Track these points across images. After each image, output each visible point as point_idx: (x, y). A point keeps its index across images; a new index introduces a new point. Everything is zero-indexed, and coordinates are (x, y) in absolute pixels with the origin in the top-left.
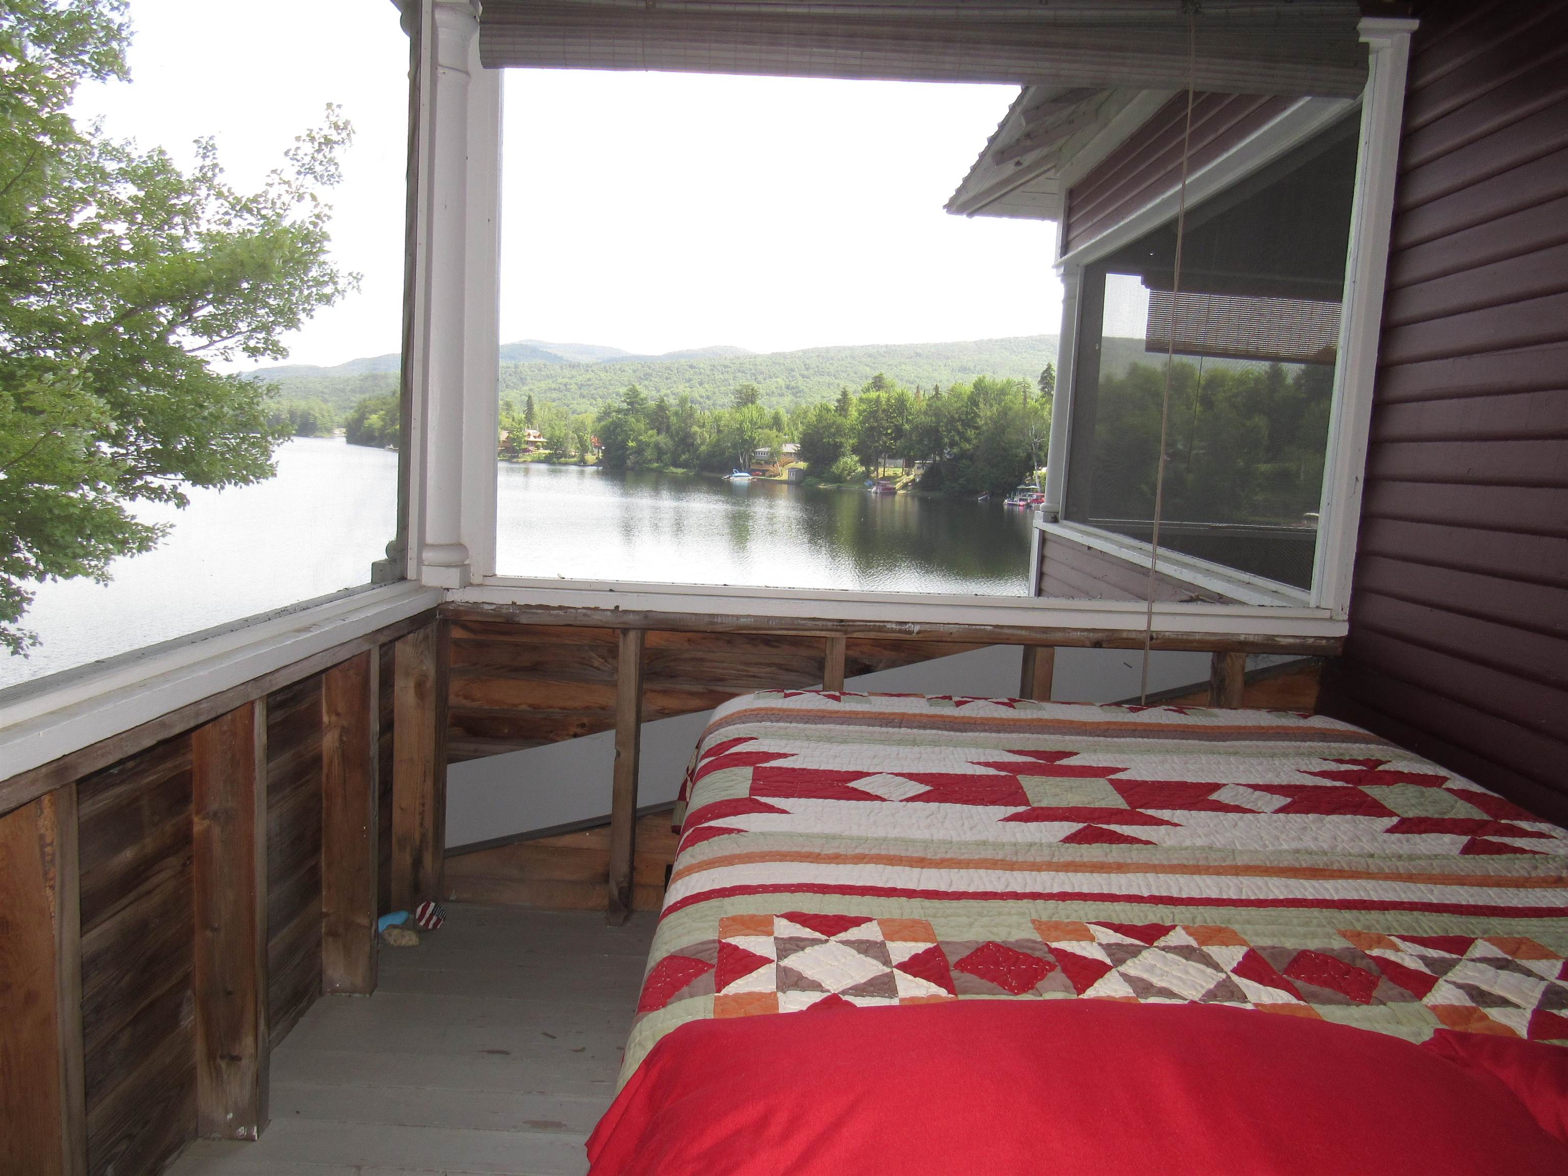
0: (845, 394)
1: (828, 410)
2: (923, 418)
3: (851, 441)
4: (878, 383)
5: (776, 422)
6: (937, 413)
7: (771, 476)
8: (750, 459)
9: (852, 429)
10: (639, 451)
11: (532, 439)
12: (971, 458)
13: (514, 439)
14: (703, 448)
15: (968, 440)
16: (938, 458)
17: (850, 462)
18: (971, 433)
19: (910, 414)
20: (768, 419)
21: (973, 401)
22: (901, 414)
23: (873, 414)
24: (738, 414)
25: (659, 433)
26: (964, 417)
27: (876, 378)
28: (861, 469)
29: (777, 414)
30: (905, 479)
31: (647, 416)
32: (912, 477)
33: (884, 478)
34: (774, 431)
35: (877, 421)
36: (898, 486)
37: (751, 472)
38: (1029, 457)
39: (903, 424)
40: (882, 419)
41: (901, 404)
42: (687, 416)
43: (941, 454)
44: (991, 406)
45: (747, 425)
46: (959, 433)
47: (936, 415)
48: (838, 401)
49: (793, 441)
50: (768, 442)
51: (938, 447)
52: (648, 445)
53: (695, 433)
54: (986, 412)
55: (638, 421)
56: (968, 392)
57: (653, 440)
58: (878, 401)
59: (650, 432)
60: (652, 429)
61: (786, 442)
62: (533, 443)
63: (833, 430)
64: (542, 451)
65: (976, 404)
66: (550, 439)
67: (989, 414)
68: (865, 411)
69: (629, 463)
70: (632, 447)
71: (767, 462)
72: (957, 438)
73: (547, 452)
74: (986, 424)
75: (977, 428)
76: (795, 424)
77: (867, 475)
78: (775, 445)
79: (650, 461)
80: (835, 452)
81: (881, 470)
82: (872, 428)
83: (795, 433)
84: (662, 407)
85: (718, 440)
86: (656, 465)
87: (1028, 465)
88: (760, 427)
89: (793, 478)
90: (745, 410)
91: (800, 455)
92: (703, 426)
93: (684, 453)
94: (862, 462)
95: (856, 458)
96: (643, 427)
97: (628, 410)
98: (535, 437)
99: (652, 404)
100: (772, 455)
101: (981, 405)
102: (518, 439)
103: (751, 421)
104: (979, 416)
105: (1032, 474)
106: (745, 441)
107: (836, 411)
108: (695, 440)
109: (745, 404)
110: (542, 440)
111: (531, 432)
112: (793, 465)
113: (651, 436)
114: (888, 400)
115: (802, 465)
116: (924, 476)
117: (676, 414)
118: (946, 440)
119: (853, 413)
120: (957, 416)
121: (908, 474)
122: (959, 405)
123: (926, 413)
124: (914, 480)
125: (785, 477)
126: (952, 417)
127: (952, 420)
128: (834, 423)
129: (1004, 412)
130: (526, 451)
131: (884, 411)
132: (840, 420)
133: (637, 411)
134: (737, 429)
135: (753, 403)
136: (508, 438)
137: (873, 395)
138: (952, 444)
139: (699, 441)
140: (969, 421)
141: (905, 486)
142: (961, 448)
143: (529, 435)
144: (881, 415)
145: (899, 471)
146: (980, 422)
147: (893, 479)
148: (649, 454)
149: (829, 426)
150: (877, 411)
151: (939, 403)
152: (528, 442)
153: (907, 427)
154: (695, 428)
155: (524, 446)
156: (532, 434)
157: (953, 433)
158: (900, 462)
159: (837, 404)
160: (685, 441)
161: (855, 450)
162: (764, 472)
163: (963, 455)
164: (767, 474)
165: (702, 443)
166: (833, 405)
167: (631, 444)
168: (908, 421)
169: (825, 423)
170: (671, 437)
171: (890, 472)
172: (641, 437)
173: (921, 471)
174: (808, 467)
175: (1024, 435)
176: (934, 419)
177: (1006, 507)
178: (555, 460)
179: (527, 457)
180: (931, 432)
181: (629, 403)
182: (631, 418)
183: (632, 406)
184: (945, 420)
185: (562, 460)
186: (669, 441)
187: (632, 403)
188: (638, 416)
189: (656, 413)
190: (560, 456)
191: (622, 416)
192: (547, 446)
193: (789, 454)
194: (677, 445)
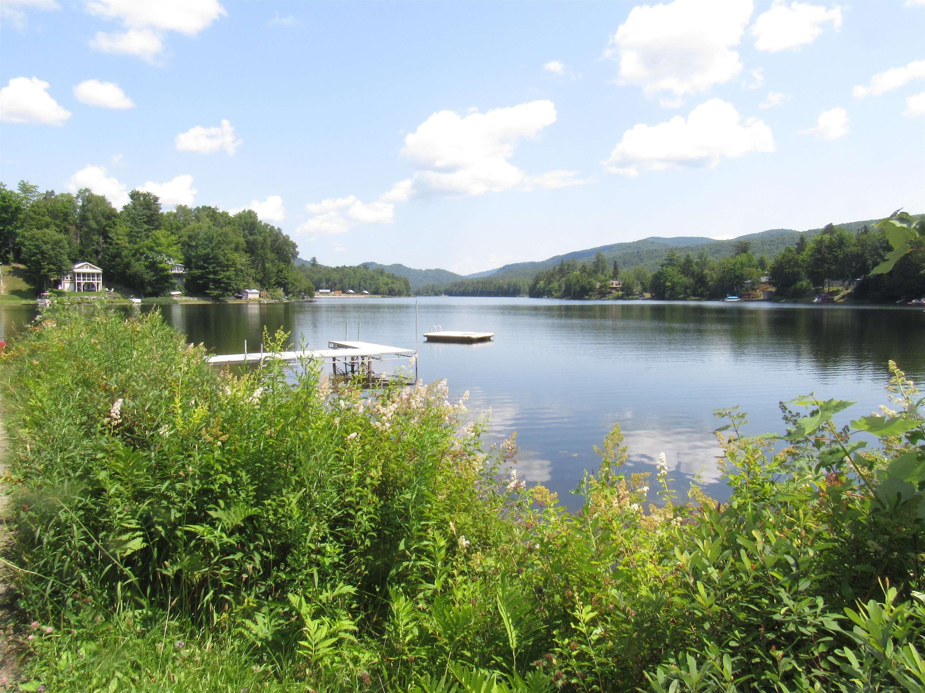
0: (803, 240)
1: (790, 251)
2: (853, 249)
3: (804, 270)
4: (828, 229)
5: (762, 264)
7: (753, 298)
8: (741, 288)
9: (803, 261)
10: (672, 288)
11: (614, 286)
13: (603, 286)
14: (712, 283)
16: (864, 277)
17: (805, 283)
19: (845, 247)
20: (755, 262)
22: (840, 248)
23: (818, 249)
24: (734, 260)
25: (685, 276)
28: (813, 288)
29: (762, 258)
30: (844, 293)
31: (680, 267)
32: (849, 291)
33: (827, 293)
34: (758, 269)
35: (821, 254)
36: (838, 297)
37: (741, 296)
39: (839, 255)
40: (825, 252)
41: (840, 242)
42: (703, 264)
43: (868, 273)
45: (739, 266)
47: (862, 246)
48: (798, 244)
49: (767, 275)
51: (864, 268)
52: (678, 283)
53: (707, 274)
55: (673, 270)
57: (681, 280)
58: (825, 241)
59: (680, 276)
60: (681, 274)
61: (762, 275)
62: (614, 288)
63: (792, 263)
64: (619, 293)
66: (625, 285)
68: (815, 248)
69: (666, 296)
70: (668, 286)
71: (751, 289)
73: (622, 294)
77: (817, 292)
78: (755, 277)
79: (680, 294)
80: (796, 277)
81: (826, 288)
82: (817, 260)
84: (688, 261)
85: (722, 277)
86: (683, 296)
88: (748, 267)
89: (767, 297)
90: (738, 257)
91: (769, 283)
92: (713, 269)
93: (700, 287)
94: (813, 283)
95: (809, 281)
96: (676, 274)
97: (668, 264)
98: (616, 285)
99: (682, 260)
100: (753, 284)
102: (605, 287)
103: (742, 264)
106: (736, 277)
107: (796, 251)
108: (706, 278)
109: (740, 253)
110: (620, 286)
111: (615, 282)
112: (767, 289)
114: (831, 239)
115: (773, 289)
116: (856, 290)
117: (697, 264)
118: (870, 262)
119: (806, 251)
120: (878, 245)
121: (847, 289)
123: (855, 245)
124: (850, 293)
125: (762, 297)
127: (876, 249)
128: (793, 258)
130: (610, 293)
131: (827, 247)
132: (796, 257)
133: (674, 265)
135: (745, 252)
136: (600, 286)
137: (823, 237)
139: (709, 279)
141: (843, 297)
143: (612, 284)
144: (824, 250)
145: (840, 288)
147: (835, 293)
148: (678, 288)
149: (789, 261)
150: (821, 247)
152: (611, 288)
153: (842, 256)
154: (706, 271)
155: (609, 290)
156: (615, 283)
157: (876, 257)
158: (841, 282)
159: (796, 247)
160: (701, 280)
161: (807, 276)
162: (749, 296)
164: (751, 296)
165: (712, 280)
167: (668, 284)
168: (844, 252)
169: (787, 259)
170: (694, 277)
171: (833, 289)
172: (674, 280)
173: (855, 286)
174: (776, 290)
176: (859, 248)
178: (626, 297)
179: (610, 296)
180: (858, 257)
181: (669, 260)
182: (669, 269)
183: (671, 262)
184: (869, 248)
185: (630, 297)
186: (692, 281)
187: (671, 260)
188: (675, 268)
189: (685, 264)
190: (628, 295)
191: (664, 268)
192: (622, 289)
193: (764, 283)
194: (697, 283)
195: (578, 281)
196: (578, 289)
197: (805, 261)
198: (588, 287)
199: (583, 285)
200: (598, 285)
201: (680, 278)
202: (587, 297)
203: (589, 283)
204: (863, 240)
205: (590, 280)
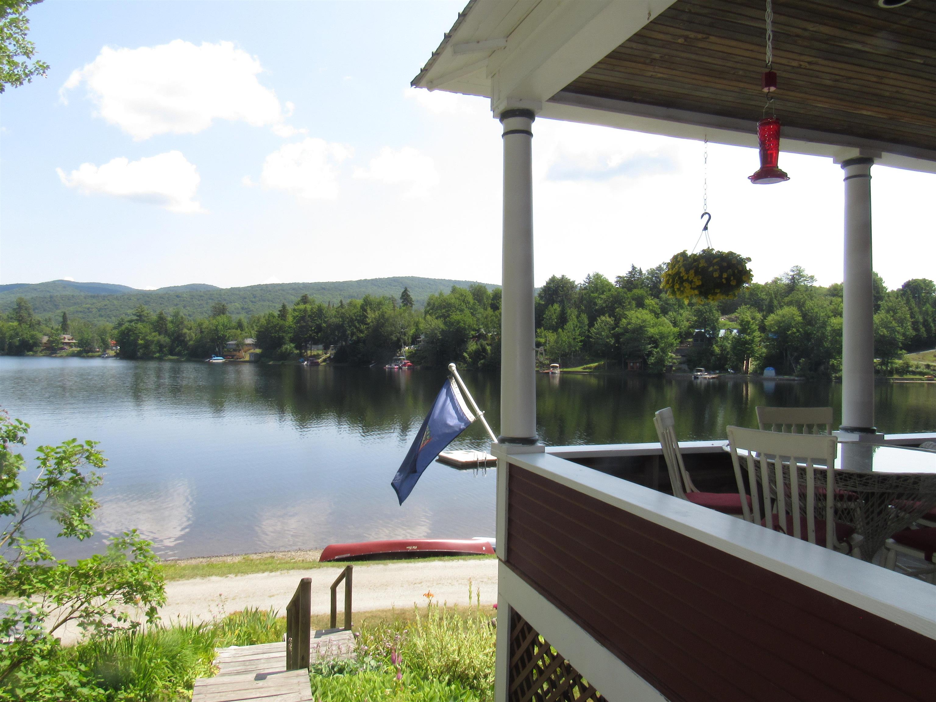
0: (284, 306)
1: (274, 317)
2: (334, 320)
3: (289, 335)
4: (304, 300)
5: (240, 326)
6: (343, 316)
7: (237, 359)
8: (223, 349)
9: (290, 327)
10: (146, 346)
11: (67, 341)
12: (364, 342)
13: (54, 341)
14: (191, 343)
15: (361, 332)
16: (344, 343)
17: (289, 347)
18: (363, 327)
19: (326, 317)
20: (234, 324)
21: (363, 308)
22: (320, 317)
23: (303, 318)
24: (214, 321)
25: (160, 334)
26: (358, 318)
27: (303, 296)
28: (297, 352)
29: (240, 320)
30: (324, 357)
31: (152, 324)
32: (328, 355)
33: (311, 356)
34: (239, 330)
35: (305, 322)
36: (320, 360)
37: (224, 357)
38: (399, 340)
39: (321, 324)
40: (308, 321)
41: (320, 312)
42: (178, 322)
43: (346, 341)
44: (375, 311)
45: (220, 327)
46: (356, 327)
48: (280, 311)
49: (251, 337)
50: (235, 337)
51: (344, 336)
52: (152, 342)
53: (185, 334)
54: (371, 316)
55: (144, 327)
56: (360, 304)
57: (156, 339)
58: (305, 310)
59: (154, 334)
60: (155, 332)
61: (246, 337)
62: (68, 344)
63: (277, 329)
64: (74, 349)
65: (365, 310)
66: (81, 340)
67: (373, 316)
68: (297, 316)
69: (139, 354)
70: (141, 344)
71: (235, 350)
72: (355, 330)
73: (79, 349)
74: (372, 322)
75: (368, 324)
76: (252, 327)
77: (301, 355)
78: (240, 339)
79: (155, 353)
80: (279, 342)
81: (309, 352)
82: (302, 327)
83: (253, 332)
84: (161, 318)
85: (201, 337)
86: (158, 355)
87: (398, 345)
88: (229, 329)
89: (253, 359)
90: (219, 318)
91: (256, 345)
92: (191, 329)
93: (178, 346)
94: (297, 348)
95: (293, 345)
96: (148, 331)
97: (137, 320)
98: (69, 340)
99: (154, 317)
100: (237, 345)
101: (369, 311)
102: (57, 342)
103: (223, 325)
104: (367, 317)
105: (400, 350)
106: (219, 338)
107: (279, 317)
108: (186, 337)
109: (219, 315)
110: (74, 341)
111: (66, 336)
112: (252, 351)
113: (155, 337)
114: (312, 309)
115: (258, 351)
116: (336, 355)
117: (172, 322)
118: (349, 332)
119: (290, 319)
120: (354, 317)
121: (326, 354)
122: (355, 311)
123: (335, 317)
124: (329, 357)
125: (247, 358)
126: (352, 318)
127: (352, 321)
128: (278, 324)
129: (383, 315)
130: (62, 349)
131: (309, 316)
132: (282, 322)
133: (144, 321)
134: (214, 330)
135: (224, 314)
136: (48, 341)
137: (302, 306)
138: (353, 334)
139: (188, 338)
140: (362, 319)
141: (325, 360)
142: (358, 337)
143: (65, 338)
144: (308, 318)
145: (320, 352)
146: (369, 321)
147: (318, 356)
148: (153, 348)
149: (275, 326)
150: (305, 316)
151: (343, 310)
152: (64, 343)
153: (324, 325)
154: (185, 331)
155: (61, 346)
156: (67, 338)
157: (353, 328)
158: (321, 346)
159: (279, 313)
160: (178, 339)
161: (292, 340)
162: (233, 357)
163: (359, 340)
164: (235, 357)
165: (190, 340)
166: (276, 313)
167: (140, 342)
168: (325, 322)
169: (272, 324)
170: (169, 336)
171: (315, 353)
172: (147, 338)
173: (334, 352)
174: (262, 352)
175: (395, 327)
176: (340, 320)
177: (387, 369)
178: (84, 354)
179: (63, 353)
180: (339, 327)
181: (138, 316)
182: (140, 325)
183: (140, 318)
184: (348, 320)
185: (90, 354)
186: (167, 340)
187: (140, 316)
188: (145, 324)
189: (158, 322)
190: (88, 352)
191: (133, 324)
192: (78, 345)
193: (249, 344)
194: (173, 341)
195: (17, 334)
196: (17, 344)
197: (291, 327)
198: (31, 341)
199: (23, 339)
200: (45, 339)
201: (155, 336)
202: (31, 353)
203: (33, 337)
204: (342, 313)
205: (34, 333)
